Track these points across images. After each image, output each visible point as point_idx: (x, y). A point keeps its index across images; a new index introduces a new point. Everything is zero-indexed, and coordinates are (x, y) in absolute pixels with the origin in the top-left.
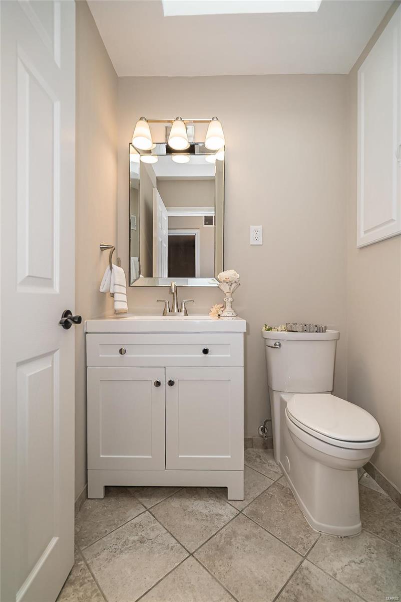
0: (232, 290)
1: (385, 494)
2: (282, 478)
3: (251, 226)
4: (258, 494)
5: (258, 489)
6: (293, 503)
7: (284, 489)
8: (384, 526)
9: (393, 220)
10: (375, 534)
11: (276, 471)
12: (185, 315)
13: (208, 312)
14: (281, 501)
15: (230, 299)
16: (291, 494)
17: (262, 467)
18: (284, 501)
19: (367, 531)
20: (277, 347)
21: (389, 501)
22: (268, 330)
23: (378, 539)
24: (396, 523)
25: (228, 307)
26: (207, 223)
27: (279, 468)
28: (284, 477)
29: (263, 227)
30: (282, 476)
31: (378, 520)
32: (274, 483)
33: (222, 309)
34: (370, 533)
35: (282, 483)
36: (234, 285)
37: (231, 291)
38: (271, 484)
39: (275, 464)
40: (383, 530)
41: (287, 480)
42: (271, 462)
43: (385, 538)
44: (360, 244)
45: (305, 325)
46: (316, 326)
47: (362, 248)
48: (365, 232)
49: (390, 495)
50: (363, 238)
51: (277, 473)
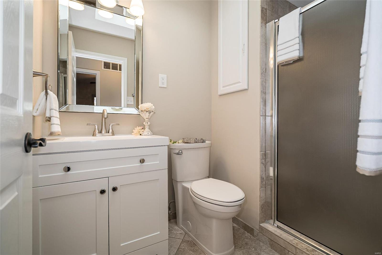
0: (150, 116)
1: (237, 226)
2: (185, 236)
3: (159, 74)
4: (176, 252)
5: (174, 248)
6: (197, 249)
7: (189, 242)
8: (242, 243)
9: (239, 82)
10: (240, 249)
11: (181, 232)
12: (112, 135)
13: (131, 133)
14: (191, 250)
15: (149, 123)
16: (194, 244)
17: (171, 233)
18: (192, 250)
19: (237, 249)
20: (180, 154)
21: (240, 229)
22: (174, 143)
23: (242, 251)
24: (246, 239)
25: (147, 129)
26: (105, 67)
27: (182, 230)
28: (186, 235)
29: (167, 76)
30: (185, 234)
31: (239, 241)
32: (182, 240)
33: (143, 130)
34: (238, 249)
35: (187, 238)
36: (152, 113)
37: (149, 118)
38: (181, 241)
39: (179, 228)
40: (242, 245)
41: (189, 236)
42: (176, 227)
43: (245, 248)
44: (220, 93)
45: (196, 139)
46: (202, 139)
47: (220, 95)
48: (223, 87)
49: (239, 226)
50: (222, 90)
51: (182, 234)
